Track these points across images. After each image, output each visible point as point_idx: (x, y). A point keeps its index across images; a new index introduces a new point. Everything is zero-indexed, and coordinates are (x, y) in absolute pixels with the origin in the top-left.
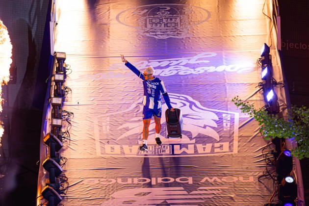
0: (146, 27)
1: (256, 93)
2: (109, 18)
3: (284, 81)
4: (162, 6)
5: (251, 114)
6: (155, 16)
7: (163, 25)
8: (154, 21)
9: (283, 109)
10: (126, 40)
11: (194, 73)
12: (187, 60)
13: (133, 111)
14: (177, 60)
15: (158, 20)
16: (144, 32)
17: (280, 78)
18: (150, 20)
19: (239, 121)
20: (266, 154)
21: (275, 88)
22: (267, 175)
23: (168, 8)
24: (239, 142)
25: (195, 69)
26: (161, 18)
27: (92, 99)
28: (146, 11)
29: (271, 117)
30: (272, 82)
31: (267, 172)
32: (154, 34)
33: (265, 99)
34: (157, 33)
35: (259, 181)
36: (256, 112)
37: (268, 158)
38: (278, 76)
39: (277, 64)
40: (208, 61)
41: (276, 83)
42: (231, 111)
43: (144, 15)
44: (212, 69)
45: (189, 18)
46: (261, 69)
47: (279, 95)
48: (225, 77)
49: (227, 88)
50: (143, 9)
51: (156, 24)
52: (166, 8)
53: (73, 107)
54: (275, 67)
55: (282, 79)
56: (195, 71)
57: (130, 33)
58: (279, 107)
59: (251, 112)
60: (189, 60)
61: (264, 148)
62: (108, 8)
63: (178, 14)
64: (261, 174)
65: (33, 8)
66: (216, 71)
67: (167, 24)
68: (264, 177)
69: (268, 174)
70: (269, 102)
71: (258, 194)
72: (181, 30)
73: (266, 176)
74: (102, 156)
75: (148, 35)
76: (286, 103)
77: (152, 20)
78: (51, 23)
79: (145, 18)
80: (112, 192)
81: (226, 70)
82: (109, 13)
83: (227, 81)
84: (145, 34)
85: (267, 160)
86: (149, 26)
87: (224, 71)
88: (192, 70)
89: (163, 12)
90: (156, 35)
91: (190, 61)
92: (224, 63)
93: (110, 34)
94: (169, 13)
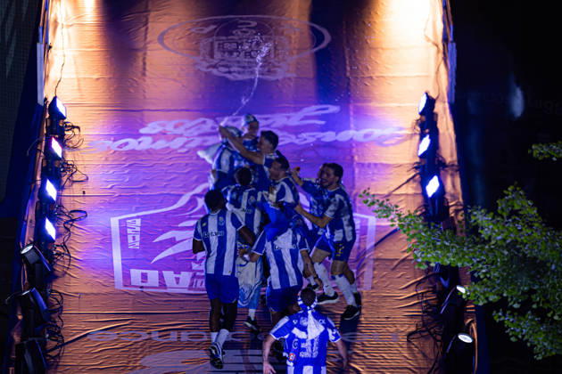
0: (212, 56)
1: (408, 181)
2: (146, 38)
3: (459, 161)
4: (241, 19)
5: (392, 220)
6: (230, 37)
7: (242, 54)
8: (227, 46)
9: (457, 212)
10: (175, 80)
11: (297, 141)
12: (286, 119)
13: (183, 209)
14: (266, 119)
15: (234, 46)
16: (208, 67)
17: (452, 156)
18: (219, 44)
19: (377, 231)
20: (423, 293)
21: (442, 172)
22: (424, 331)
23: (254, 24)
24: (374, 269)
25: (299, 136)
26: (239, 42)
27: (109, 186)
28: (213, 27)
29: (429, 227)
30: (436, 163)
31: (424, 325)
32: (227, 70)
33: (424, 193)
34: (232, 69)
35: (408, 341)
36: (403, 216)
37: (426, 301)
38: (448, 151)
39: (448, 129)
40: (323, 122)
41: (443, 164)
42: (362, 213)
43: (210, 34)
44: (329, 136)
45: (290, 42)
46: (418, 137)
47: (449, 187)
48: (354, 150)
49: (357, 171)
50: (207, 24)
51: (231, 53)
52: (249, 24)
53: (76, 199)
54: (444, 134)
55: (455, 157)
56: (297, 138)
57: (184, 68)
58: (449, 207)
59: (392, 216)
60: (288, 117)
61: (419, 283)
62: (144, 20)
63: (271, 35)
64: (413, 329)
65: (9, 18)
66: (336, 141)
67: (250, 53)
68: (418, 335)
69: (424, 329)
70: (431, 198)
71: (405, 365)
72: (276, 64)
73: (421, 332)
74: (126, 289)
75: (215, 71)
76: (461, 200)
77: (223, 44)
78: (38, 45)
79: (210, 40)
80: (141, 356)
81: (355, 138)
82: (147, 29)
83: (356, 158)
84: (210, 69)
85: (424, 305)
86: (218, 55)
87: (351, 139)
88: (293, 137)
89: (244, 30)
90: (230, 72)
91: (290, 120)
92: (352, 126)
93: (148, 68)
94: (254, 32)
